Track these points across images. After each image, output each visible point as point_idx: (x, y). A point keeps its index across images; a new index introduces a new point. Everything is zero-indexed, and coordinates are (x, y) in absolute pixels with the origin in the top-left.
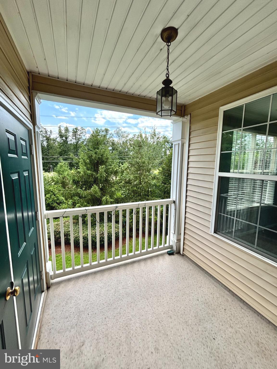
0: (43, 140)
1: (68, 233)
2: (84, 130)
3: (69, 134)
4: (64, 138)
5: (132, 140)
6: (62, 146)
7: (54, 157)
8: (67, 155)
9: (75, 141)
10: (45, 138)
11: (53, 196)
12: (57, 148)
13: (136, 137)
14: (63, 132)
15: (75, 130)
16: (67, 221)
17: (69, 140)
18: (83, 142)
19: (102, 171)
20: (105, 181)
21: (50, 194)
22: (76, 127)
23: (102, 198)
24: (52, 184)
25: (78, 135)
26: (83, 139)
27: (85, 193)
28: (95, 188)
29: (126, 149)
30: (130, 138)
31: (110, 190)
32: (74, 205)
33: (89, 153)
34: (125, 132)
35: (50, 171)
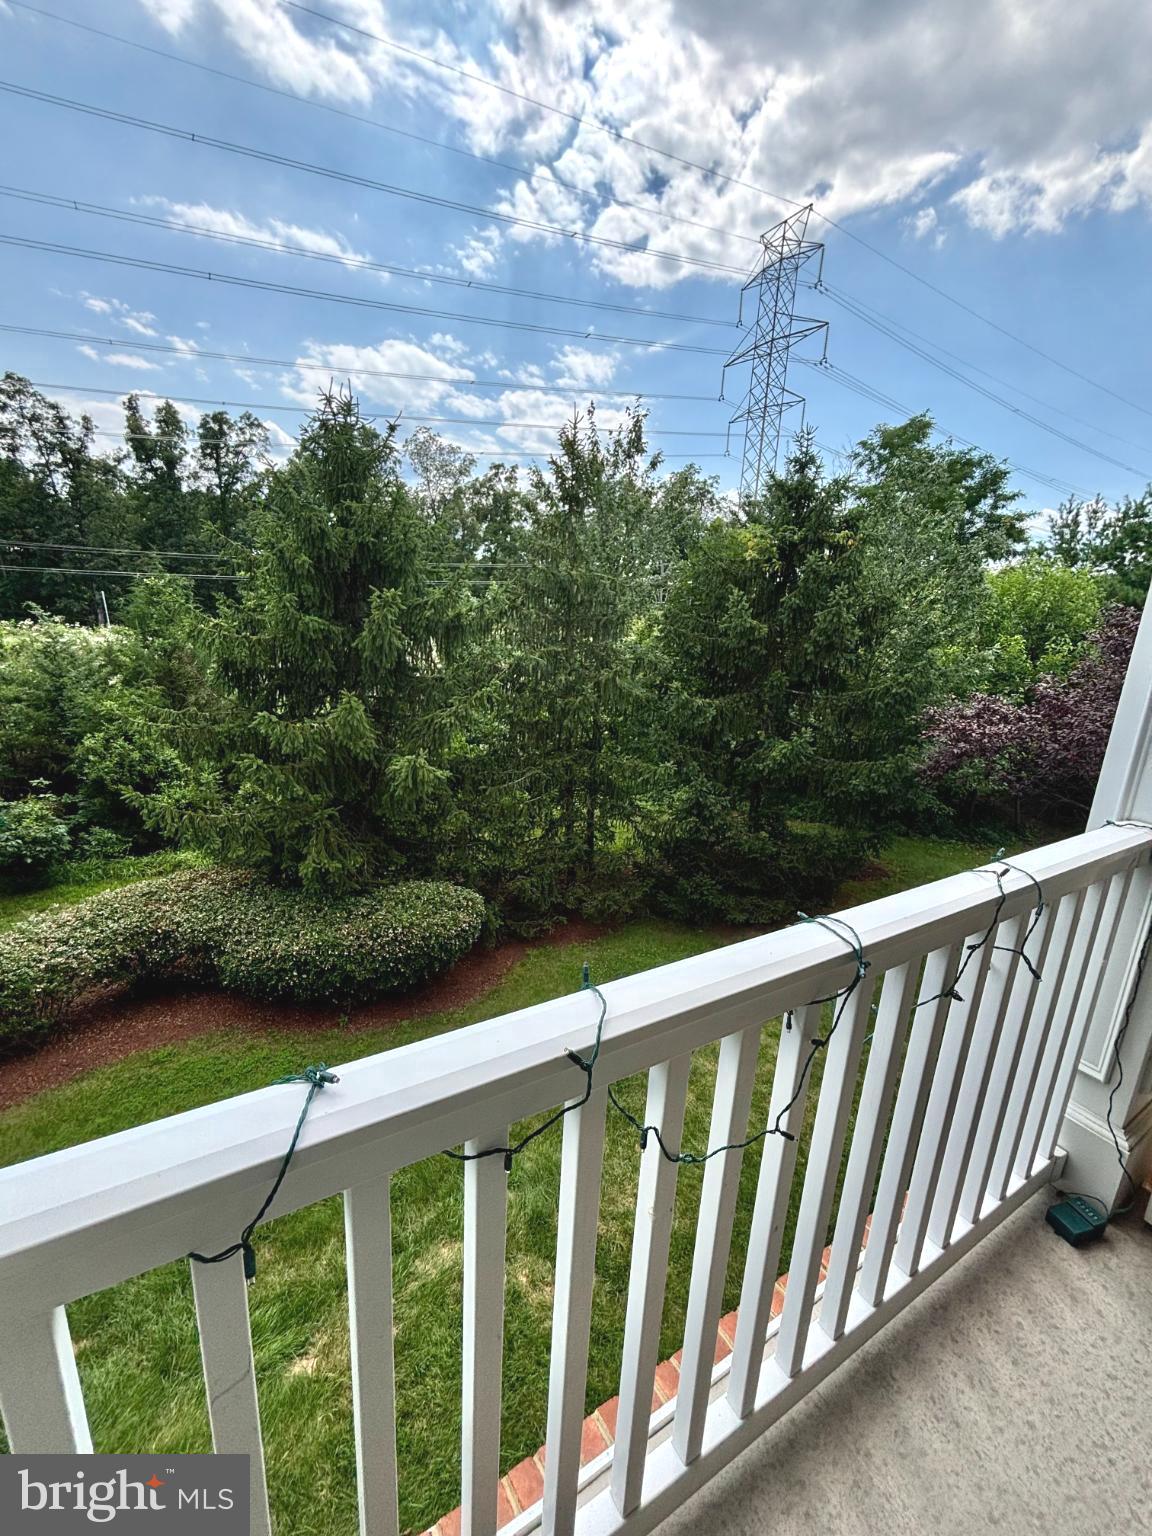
0: (47, 465)
1: (209, 939)
2: (260, 431)
3: (183, 445)
4: (158, 463)
5: (484, 490)
6: (149, 499)
7: (114, 551)
8: (178, 548)
9: (216, 481)
10: (59, 455)
11: (121, 741)
12: (128, 512)
13: (502, 477)
14: (153, 429)
15: (212, 425)
16: (203, 876)
17: (186, 474)
18: (256, 487)
19: (385, 616)
20: (395, 670)
21: (102, 734)
22: (219, 409)
23: (382, 759)
24: (111, 683)
25: (228, 451)
26: (256, 473)
27: (297, 737)
28: (351, 710)
29: (457, 531)
30: (477, 480)
31: (426, 721)
32: (228, 787)
33: (310, 519)
34: (453, 451)
35: (97, 619)
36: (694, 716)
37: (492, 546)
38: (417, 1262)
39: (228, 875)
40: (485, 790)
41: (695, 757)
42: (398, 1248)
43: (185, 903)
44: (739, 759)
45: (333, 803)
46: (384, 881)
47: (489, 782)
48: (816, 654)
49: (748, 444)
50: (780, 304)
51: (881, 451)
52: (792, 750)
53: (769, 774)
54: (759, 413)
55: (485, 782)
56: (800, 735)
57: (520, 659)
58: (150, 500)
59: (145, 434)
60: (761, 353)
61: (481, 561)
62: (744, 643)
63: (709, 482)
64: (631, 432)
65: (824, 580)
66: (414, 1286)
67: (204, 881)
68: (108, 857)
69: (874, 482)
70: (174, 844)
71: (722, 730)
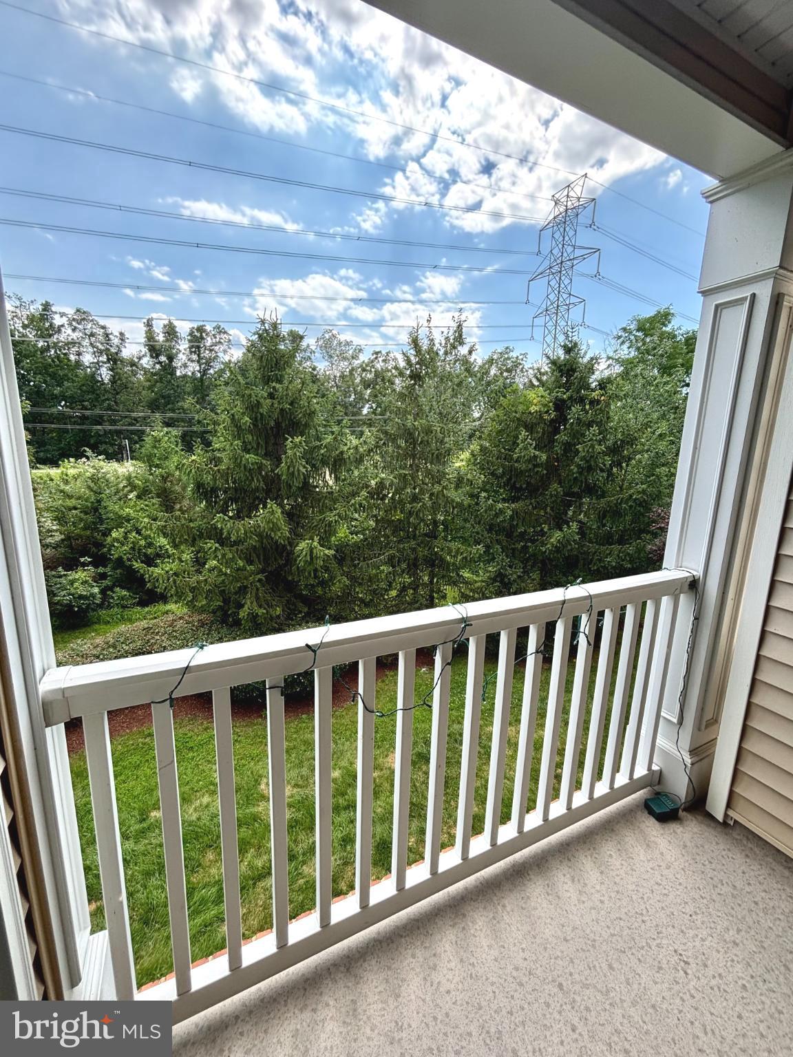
0: (98, 363)
2: (225, 335)
3: (178, 347)
4: (163, 359)
5: (368, 368)
7: (134, 415)
8: (173, 411)
9: (198, 368)
10: (105, 356)
11: (134, 534)
12: (144, 389)
13: (380, 359)
14: (161, 338)
15: (196, 333)
16: (180, 618)
17: (180, 364)
18: (222, 371)
19: (295, 454)
20: (302, 488)
21: (123, 530)
22: (202, 323)
23: (292, 544)
24: (129, 497)
25: (205, 349)
26: (222, 363)
27: (240, 529)
28: (273, 513)
29: (350, 396)
30: (363, 362)
31: (321, 519)
32: (199, 563)
33: (250, 395)
34: (348, 344)
35: (122, 457)
36: (497, 515)
37: (374, 405)
38: (304, 867)
39: (196, 618)
40: (359, 564)
41: (498, 542)
42: (292, 857)
43: (169, 634)
44: (530, 544)
45: (262, 571)
46: (293, 623)
47: (362, 559)
48: (581, 473)
49: (547, 332)
50: (567, 238)
51: (637, 334)
52: (564, 537)
53: (550, 553)
54: (553, 311)
55: (359, 559)
56: (569, 527)
57: (383, 479)
58: (157, 382)
59: (156, 341)
60: (554, 271)
61: (366, 415)
62: (530, 466)
63: (520, 357)
64: (455, 332)
65: (584, 424)
66: (301, 881)
67: (181, 621)
68: (124, 607)
69: (632, 354)
70: (163, 598)
71: (517, 524)
